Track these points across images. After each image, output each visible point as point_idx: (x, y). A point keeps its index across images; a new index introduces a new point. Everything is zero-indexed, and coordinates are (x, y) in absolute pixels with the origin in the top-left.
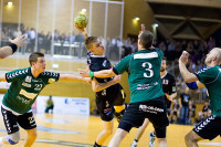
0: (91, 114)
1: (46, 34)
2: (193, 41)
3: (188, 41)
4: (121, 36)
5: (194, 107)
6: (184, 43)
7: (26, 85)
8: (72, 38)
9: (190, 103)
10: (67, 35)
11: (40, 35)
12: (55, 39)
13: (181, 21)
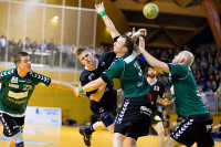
0: (63, 124)
1: (16, 41)
2: (167, 49)
3: (162, 49)
4: (94, 45)
5: (168, 117)
6: (158, 51)
7: (13, 86)
8: (44, 46)
9: (164, 113)
10: (39, 43)
11: (10, 43)
12: (27, 47)
13: (156, 29)
